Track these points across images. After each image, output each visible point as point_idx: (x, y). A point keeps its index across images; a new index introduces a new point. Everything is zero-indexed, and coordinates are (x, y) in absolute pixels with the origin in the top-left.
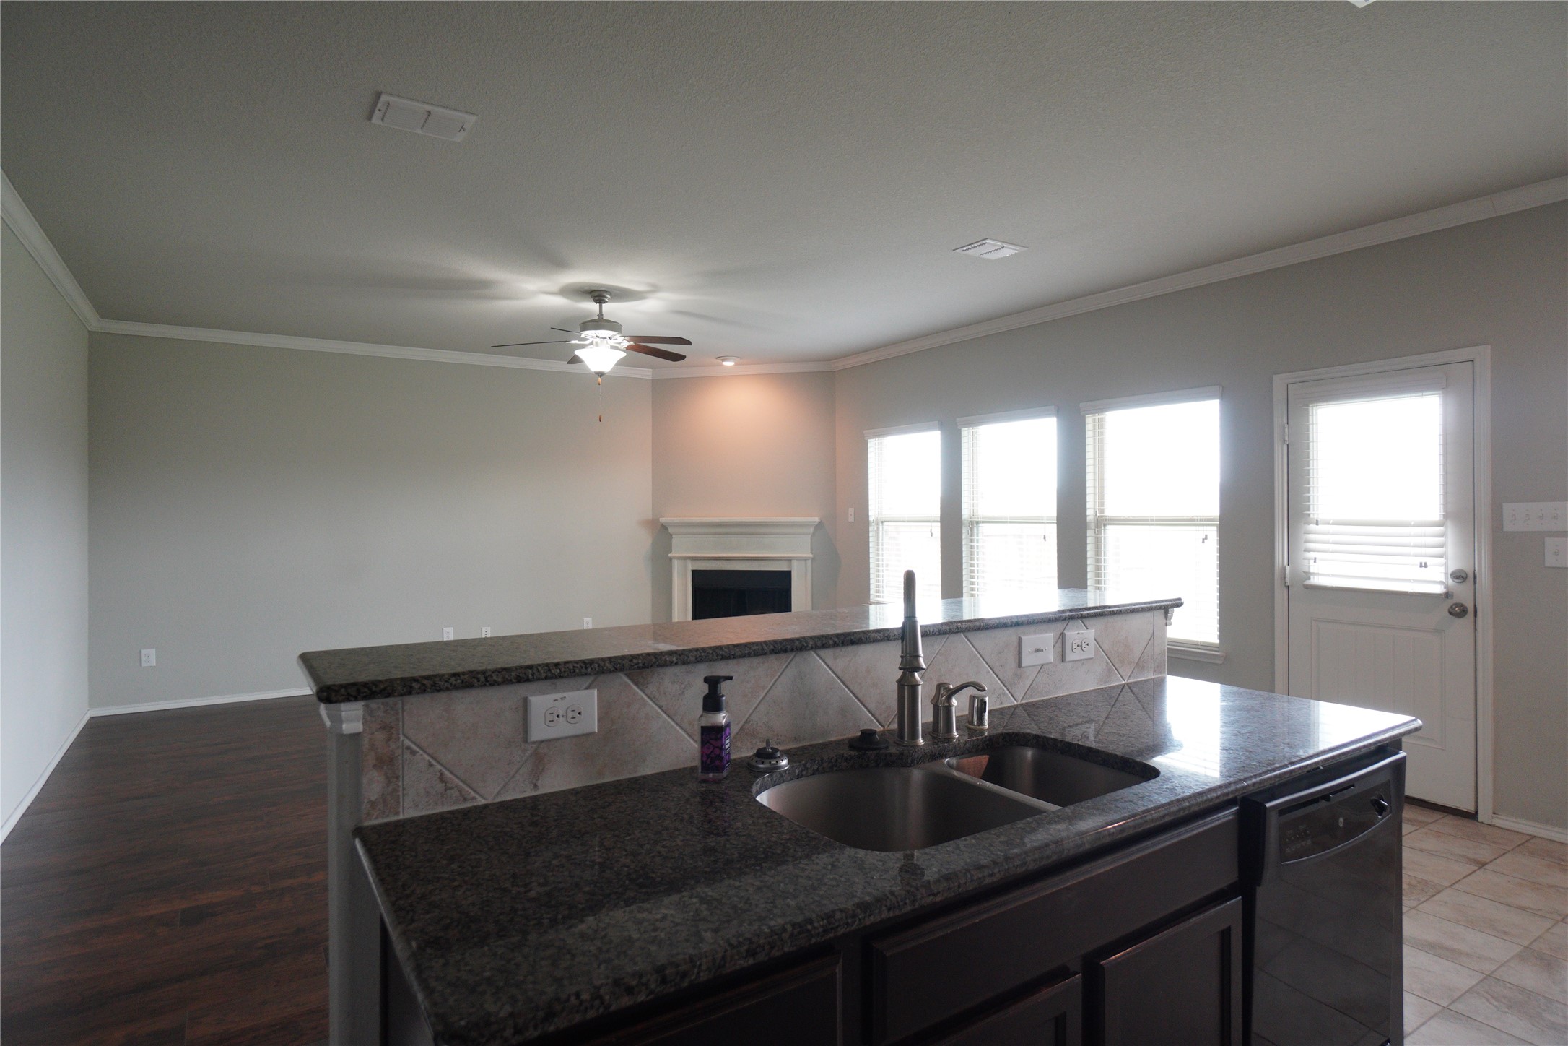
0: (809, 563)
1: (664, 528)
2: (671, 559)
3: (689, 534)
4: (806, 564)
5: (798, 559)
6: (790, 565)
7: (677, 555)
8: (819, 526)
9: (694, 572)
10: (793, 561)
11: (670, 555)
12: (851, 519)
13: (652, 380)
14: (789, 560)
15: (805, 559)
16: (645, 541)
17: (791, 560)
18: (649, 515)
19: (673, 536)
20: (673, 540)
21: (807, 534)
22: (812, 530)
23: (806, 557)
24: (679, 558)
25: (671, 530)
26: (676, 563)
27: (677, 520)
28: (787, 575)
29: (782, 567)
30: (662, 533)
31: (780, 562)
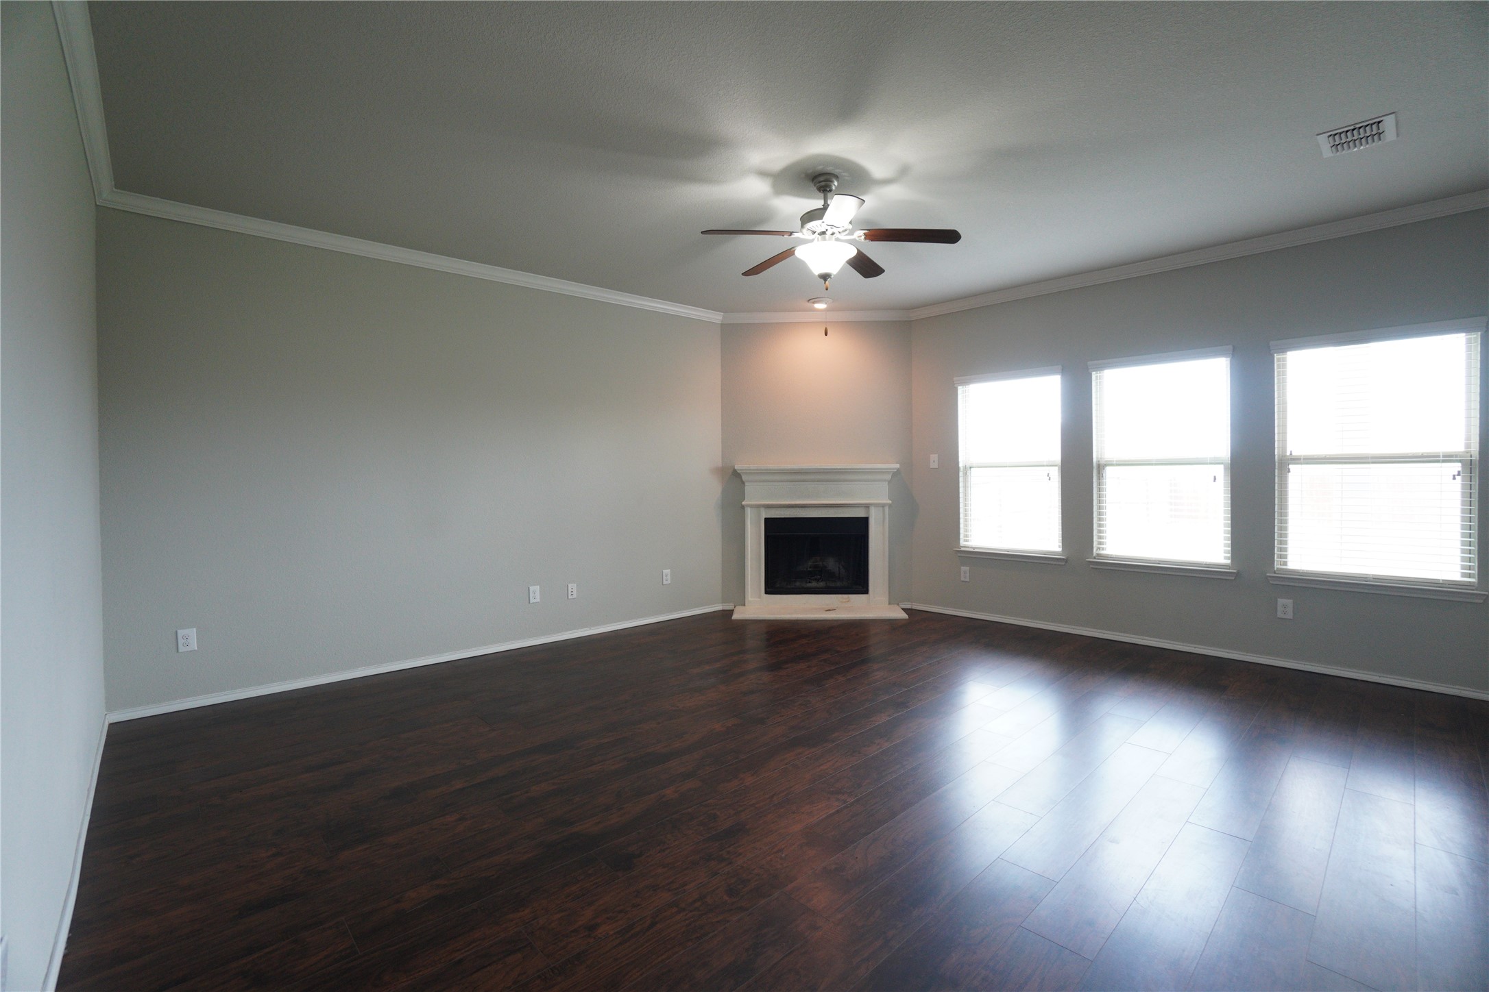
0: (887, 509)
1: (736, 475)
2: (743, 507)
3: (764, 481)
4: (884, 511)
5: (876, 505)
6: (868, 512)
7: (750, 503)
8: (896, 474)
9: (766, 520)
10: (870, 508)
11: (743, 503)
12: (934, 465)
13: (721, 324)
14: (867, 506)
15: (883, 506)
16: (713, 489)
17: (868, 507)
18: (719, 462)
19: (746, 484)
20: (746, 488)
21: (885, 481)
22: (889, 477)
23: (884, 504)
24: (752, 506)
25: (744, 478)
26: (748, 511)
27: (753, 467)
28: (864, 522)
29: (860, 514)
30: (733, 480)
31: (857, 509)
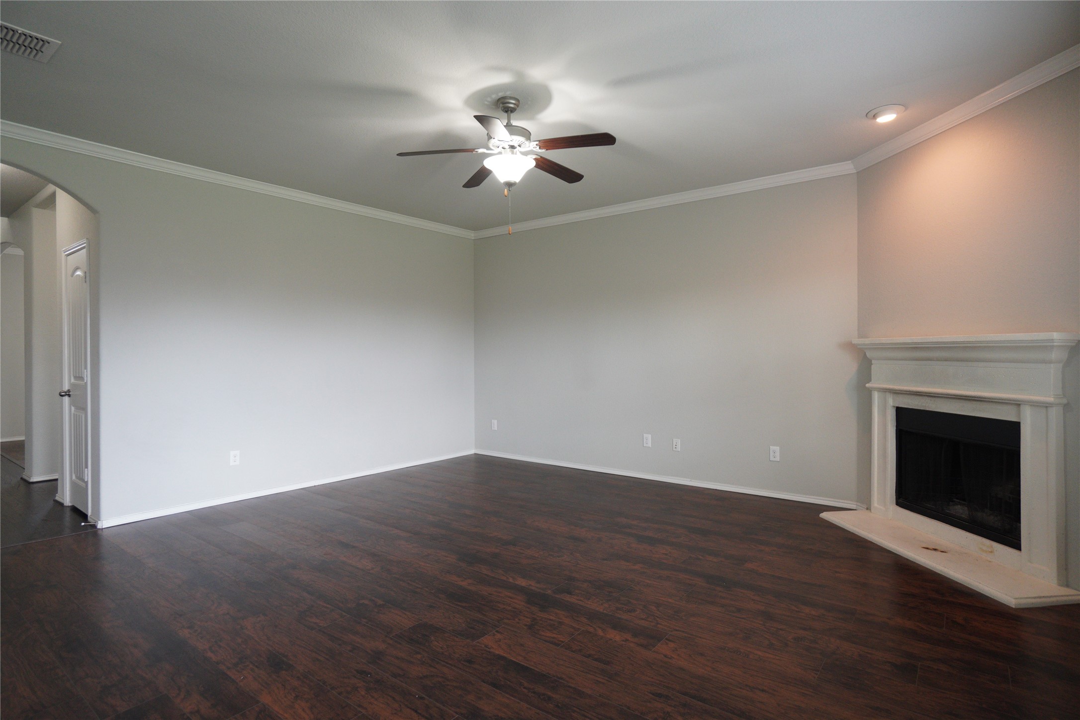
0: (1052, 411)
2: (870, 391)
4: (1046, 414)
5: (1034, 404)
6: (1017, 413)
7: (876, 386)
9: (897, 409)
11: (870, 385)
13: (857, 172)
14: (1021, 405)
18: (853, 336)
19: (873, 362)
20: (871, 366)
21: (1050, 361)
22: (1056, 356)
23: (1047, 403)
24: (879, 390)
25: (869, 355)
26: (876, 396)
27: (873, 341)
28: (1014, 428)
29: (1001, 414)
31: (1005, 407)
